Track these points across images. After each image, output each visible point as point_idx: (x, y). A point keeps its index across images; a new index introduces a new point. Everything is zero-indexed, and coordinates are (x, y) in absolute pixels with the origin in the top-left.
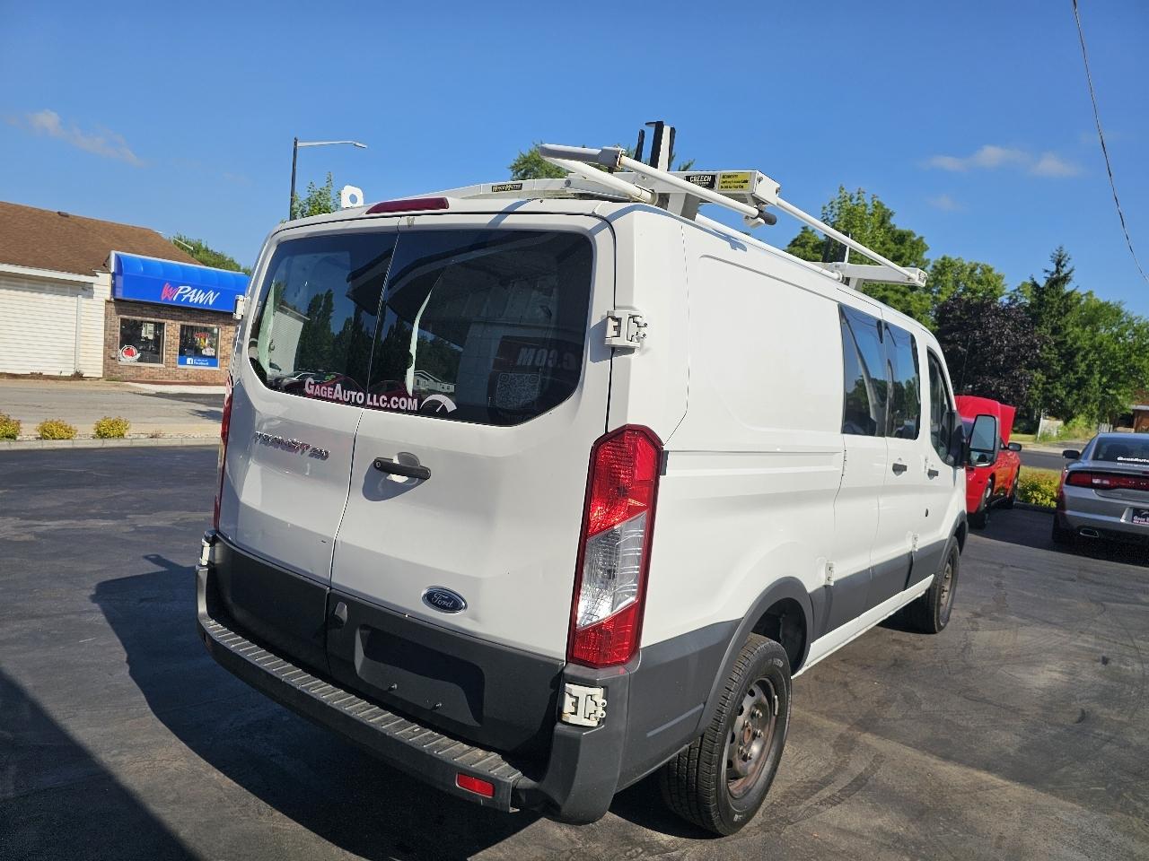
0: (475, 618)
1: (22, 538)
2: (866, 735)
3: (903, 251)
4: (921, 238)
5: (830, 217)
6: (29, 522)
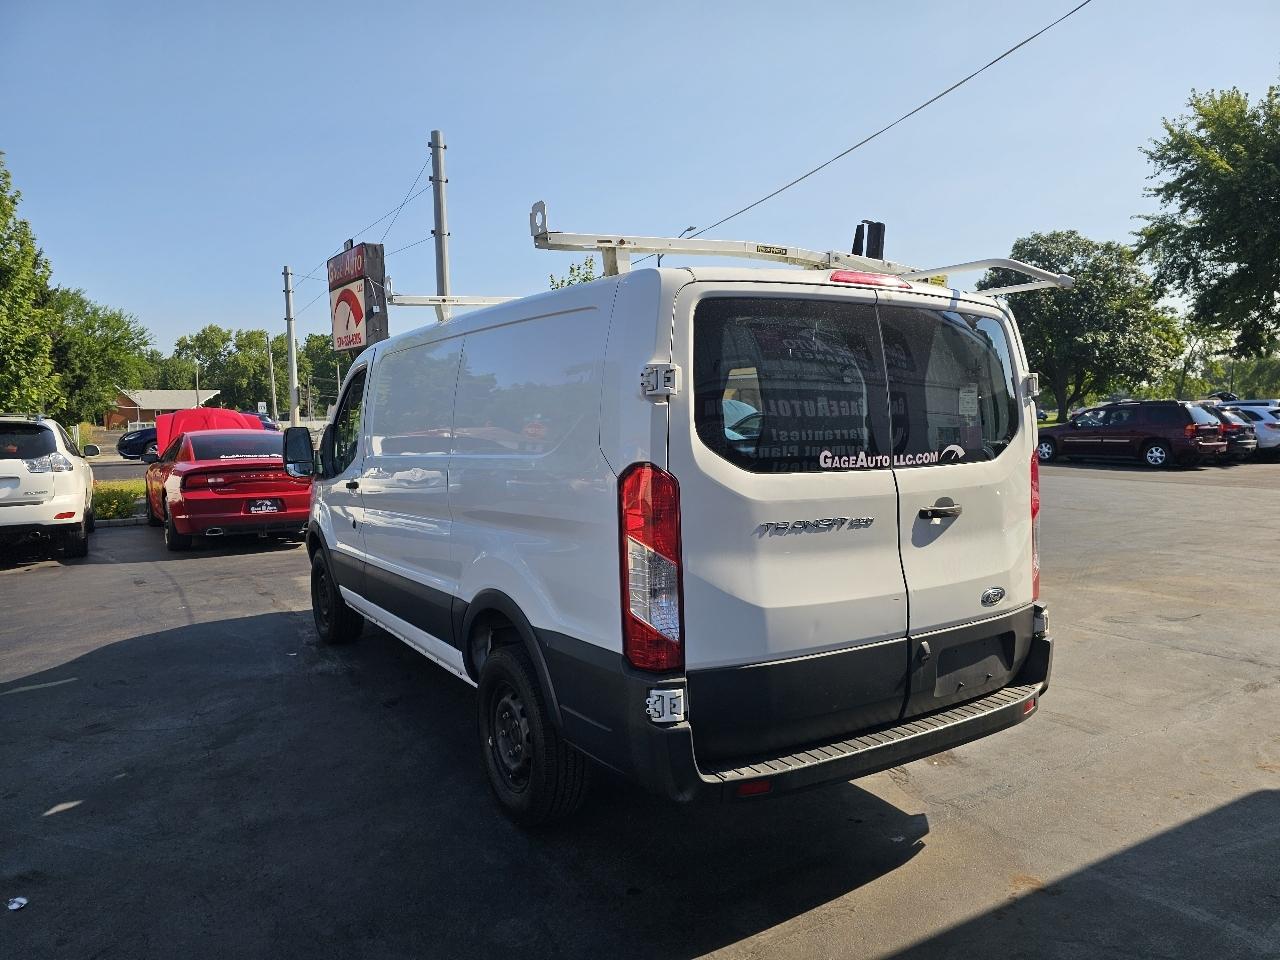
0: (1009, 599)
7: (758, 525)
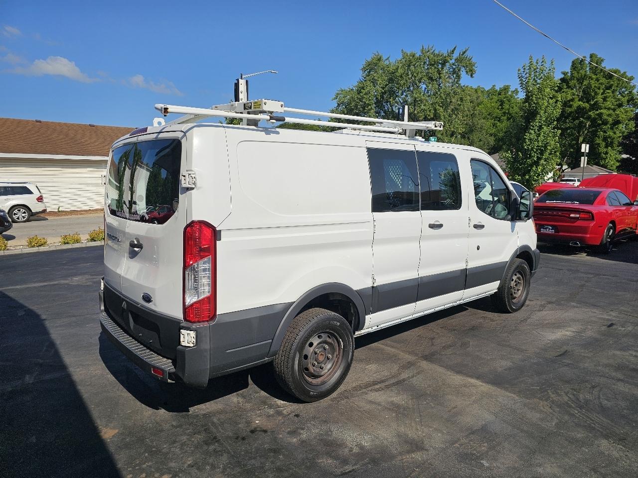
0: (155, 305)
1: (88, 284)
2: (424, 362)
3: (612, 83)
4: (625, 73)
5: (523, 75)
6: (93, 277)
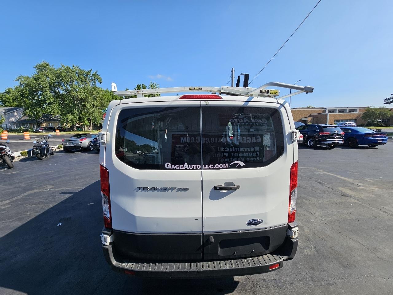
0: (266, 224)
7: (136, 187)
